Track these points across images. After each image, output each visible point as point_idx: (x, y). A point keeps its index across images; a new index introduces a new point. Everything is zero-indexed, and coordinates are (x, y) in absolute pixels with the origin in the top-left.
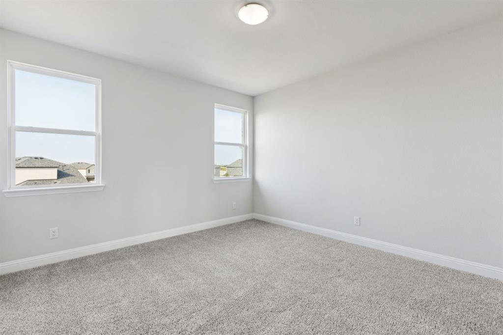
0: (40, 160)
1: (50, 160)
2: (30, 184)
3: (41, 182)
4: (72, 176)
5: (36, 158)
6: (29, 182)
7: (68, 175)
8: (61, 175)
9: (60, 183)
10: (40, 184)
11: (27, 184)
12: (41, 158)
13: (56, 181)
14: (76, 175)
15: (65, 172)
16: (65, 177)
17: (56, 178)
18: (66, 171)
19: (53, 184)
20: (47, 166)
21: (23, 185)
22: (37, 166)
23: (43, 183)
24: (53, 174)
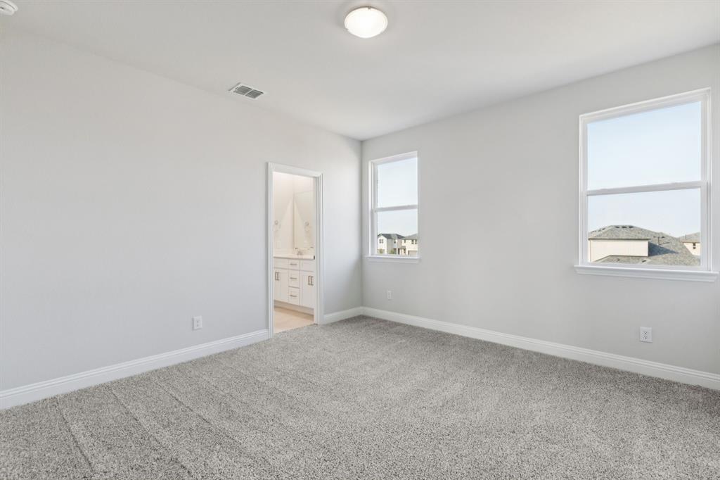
0: (628, 229)
1: (642, 229)
2: (612, 261)
3: (625, 259)
4: (672, 252)
5: (624, 227)
6: (612, 258)
7: (666, 251)
8: (653, 250)
9: (649, 263)
10: (624, 261)
11: (608, 260)
12: (631, 227)
13: (645, 259)
14: (679, 251)
15: (661, 246)
16: (660, 254)
17: (647, 255)
18: (664, 246)
19: (640, 263)
20: (633, 238)
21: (604, 261)
22: (620, 237)
23: (629, 261)
24: (641, 248)
